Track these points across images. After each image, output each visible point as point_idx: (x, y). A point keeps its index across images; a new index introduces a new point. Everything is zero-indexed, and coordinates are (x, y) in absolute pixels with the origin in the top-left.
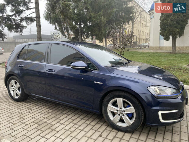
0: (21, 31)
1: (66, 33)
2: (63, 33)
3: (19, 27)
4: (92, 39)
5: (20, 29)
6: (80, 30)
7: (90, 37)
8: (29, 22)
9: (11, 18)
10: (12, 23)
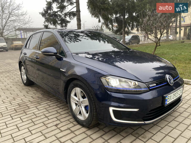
0: (66, 26)
1: (110, 26)
2: (107, 26)
3: (64, 22)
4: (138, 30)
5: (65, 24)
6: (123, 21)
7: (135, 29)
8: (72, 16)
9: (56, 14)
10: (58, 18)
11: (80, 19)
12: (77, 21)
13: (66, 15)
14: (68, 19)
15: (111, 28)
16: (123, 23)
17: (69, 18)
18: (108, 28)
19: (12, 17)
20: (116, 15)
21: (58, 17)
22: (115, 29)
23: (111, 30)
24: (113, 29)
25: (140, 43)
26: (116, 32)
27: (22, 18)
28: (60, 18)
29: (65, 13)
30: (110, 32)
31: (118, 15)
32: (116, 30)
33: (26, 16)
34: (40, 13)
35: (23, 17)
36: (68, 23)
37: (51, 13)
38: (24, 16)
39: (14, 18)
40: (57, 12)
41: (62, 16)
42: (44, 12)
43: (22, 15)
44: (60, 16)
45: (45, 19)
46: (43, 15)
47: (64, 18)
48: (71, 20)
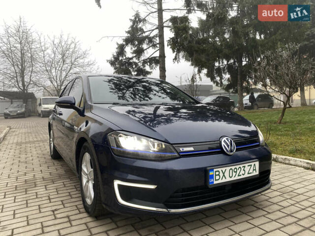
3: (142, 73)
5: (144, 75)
6: (239, 70)
8: (153, 64)
9: (131, 61)
10: (133, 68)
11: (165, 68)
12: (161, 71)
13: (145, 62)
14: (147, 68)
15: (219, 82)
16: (239, 73)
17: (149, 67)
18: (214, 82)
19: (75, 69)
20: (228, 62)
21: (133, 66)
22: (225, 83)
23: (219, 85)
24: (221, 83)
25: (273, 107)
26: (227, 88)
27: (88, 69)
28: (136, 67)
29: (143, 60)
30: (217, 87)
31: (232, 61)
32: (227, 85)
33: (94, 67)
34: (107, 61)
35: (90, 68)
36: (148, 74)
37: (123, 60)
38: (91, 66)
39: (78, 70)
40: (132, 59)
41: (139, 64)
42: (113, 59)
43: (89, 65)
44: (136, 64)
45: (115, 69)
46: (112, 63)
47: (142, 67)
48: (152, 70)
